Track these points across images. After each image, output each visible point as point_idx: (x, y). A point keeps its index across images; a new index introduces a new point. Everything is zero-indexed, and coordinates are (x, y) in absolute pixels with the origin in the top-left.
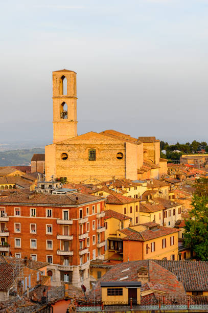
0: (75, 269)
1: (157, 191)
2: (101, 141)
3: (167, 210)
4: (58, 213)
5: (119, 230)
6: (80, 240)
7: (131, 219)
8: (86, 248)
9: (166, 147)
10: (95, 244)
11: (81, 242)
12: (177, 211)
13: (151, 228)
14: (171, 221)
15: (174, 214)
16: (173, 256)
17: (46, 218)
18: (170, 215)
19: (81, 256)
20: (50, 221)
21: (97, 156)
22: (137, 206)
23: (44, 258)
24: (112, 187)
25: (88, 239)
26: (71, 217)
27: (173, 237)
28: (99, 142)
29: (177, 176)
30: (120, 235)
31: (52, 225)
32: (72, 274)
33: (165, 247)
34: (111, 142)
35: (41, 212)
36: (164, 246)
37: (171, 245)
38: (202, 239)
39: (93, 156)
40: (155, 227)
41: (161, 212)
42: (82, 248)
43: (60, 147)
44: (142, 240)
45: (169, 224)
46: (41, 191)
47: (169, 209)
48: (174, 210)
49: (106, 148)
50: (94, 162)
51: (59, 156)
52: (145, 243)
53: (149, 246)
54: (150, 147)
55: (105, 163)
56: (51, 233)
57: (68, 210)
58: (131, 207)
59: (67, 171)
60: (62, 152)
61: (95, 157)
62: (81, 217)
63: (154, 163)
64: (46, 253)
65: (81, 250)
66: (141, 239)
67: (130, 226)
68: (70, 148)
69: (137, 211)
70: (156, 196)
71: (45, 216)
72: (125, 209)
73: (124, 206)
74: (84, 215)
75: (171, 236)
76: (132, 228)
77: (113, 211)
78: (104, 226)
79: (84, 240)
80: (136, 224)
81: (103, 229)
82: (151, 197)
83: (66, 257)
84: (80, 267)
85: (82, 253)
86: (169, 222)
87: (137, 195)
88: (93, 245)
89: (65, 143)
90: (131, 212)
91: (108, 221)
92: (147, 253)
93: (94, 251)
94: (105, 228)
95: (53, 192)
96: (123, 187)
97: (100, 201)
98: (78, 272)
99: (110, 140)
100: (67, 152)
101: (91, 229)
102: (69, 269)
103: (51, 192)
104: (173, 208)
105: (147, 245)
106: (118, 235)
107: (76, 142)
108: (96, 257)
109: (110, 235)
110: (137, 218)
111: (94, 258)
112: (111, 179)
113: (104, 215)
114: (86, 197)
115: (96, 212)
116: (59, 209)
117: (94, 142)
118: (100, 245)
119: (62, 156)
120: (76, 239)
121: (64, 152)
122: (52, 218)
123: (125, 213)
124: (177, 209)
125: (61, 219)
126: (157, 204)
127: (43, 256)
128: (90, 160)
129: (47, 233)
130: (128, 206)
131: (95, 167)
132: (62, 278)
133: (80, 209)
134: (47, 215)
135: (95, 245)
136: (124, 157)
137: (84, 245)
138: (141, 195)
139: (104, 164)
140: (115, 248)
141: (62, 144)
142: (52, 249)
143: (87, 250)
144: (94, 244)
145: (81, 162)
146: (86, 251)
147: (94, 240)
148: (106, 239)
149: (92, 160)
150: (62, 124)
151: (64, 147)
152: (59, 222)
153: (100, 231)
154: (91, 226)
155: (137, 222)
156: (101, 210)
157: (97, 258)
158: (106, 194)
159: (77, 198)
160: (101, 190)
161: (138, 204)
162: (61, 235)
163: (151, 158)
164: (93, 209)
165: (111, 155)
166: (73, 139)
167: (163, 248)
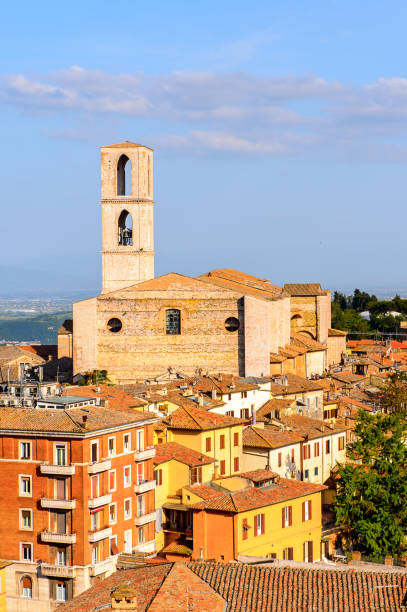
0: (80, 573)
1: (291, 401)
2: (192, 294)
3: (311, 443)
4: (44, 451)
5: (187, 488)
6: (91, 509)
7: (223, 463)
8: (107, 527)
9: (370, 304)
10: (130, 517)
11: (94, 513)
12: (334, 445)
13: (257, 484)
14: (319, 465)
15: (328, 451)
16: (310, 544)
17: (20, 460)
18: (317, 454)
19: (95, 544)
20: (27, 468)
21: (185, 324)
22: (236, 435)
23: (15, 549)
24: (190, 392)
25: (112, 508)
26: (71, 460)
27: (310, 502)
28: (187, 295)
29: (358, 366)
30: (189, 497)
31: (31, 476)
32: (73, 585)
33: (290, 524)
34: (214, 295)
35: (9, 449)
36: (287, 523)
37: (303, 520)
38: (372, 507)
39: (175, 324)
40: (267, 480)
41: (297, 447)
42: (98, 527)
43: (105, 306)
44: (232, 509)
45: (316, 473)
46: (13, 402)
47: (316, 441)
48: (328, 442)
49: (203, 307)
50: (178, 336)
51: (103, 324)
52: (240, 518)
53: (251, 523)
54: (307, 306)
55: (201, 339)
56: (30, 495)
57: (66, 444)
58: (222, 437)
59: (121, 356)
60: (110, 316)
61: (179, 326)
62: (94, 459)
63: (316, 339)
64: (20, 536)
65: (96, 531)
66: (230, 508)
67: (214, 478)
68: (126, 308)
69: (236, 444)
70: (289, 411)
71: (16, 457)
72: (208, 440)
73: (204, 436)
74: (103, 456)
75: (305, 499)
76: (218, 482)
77: (178, 445)
78: (155, 478)
79: (102, 508)
80: (233, 473)
81: (152, 485)
82: (277, 413)
83: (62, 547)
84: (91, 569)
85: (97, 537)
86: (316, 469)
87: (247, 410)
88: (126, 519)
89: (116, 296)
90: (222, 446)
91: (165, 467)
92: (245, 537)
93: (128, 535)
94: (154, 482)
95: (38, 404)
96: (214, 392)
97: (142, 424)
98: (87, 579)
99: (211, 291)
100: (119, 316)
101: (121, 484)
102: (65, 574)
103: (35, 403)
104: (326, 439)
105: (245, 520)
106: (185, 498)
107: (140, 295)
108: (134, 545)
109: (169, 497)
110: (236, 460)
111: (128, 549)
112: (191, 374)
113: (152, 453)
114: (112, 415)
115: (134, 448)
116: (47, 442)
117: (177, 295)
118: (142, 521)
119: (109, 324)
120: (82, 506)
121: (114, 315)
122: (31, 461)
123: (208, 449)
124: (334, 439)
125: (51, 464)
126: (288, 429)
127: (14, 545)
128: (168, 332)
129: (22, 493)
130: (215, 436)
131: (180, 349)
132: (52, 594)
133: (93, 442)
134: (21, 455)
135: (131, 521)
136: (240, 327)
137: (103, 521)
138: (256, 408)
139: (199, 342)
140: (178, 526)
141: (110, 300)
142: (31, 529)
143: (109, 531)
144: (128, 517)
145: (151, 338)
146: (107, 533)
147: (127, 509)
148: (159, 505)
149: (176, 333)
150: (119, 257)
151: (113, 306)
152: (45, 469)
153: (142, 488)
154: (120, 479)
155: (236, 469)
156: (148, 443)
157: (136, 548)
158: (172, 408)
159: (85, 418)
160: (164, 398)
161: (239, 429)
162: (51, 498)
163: (309, 329)
164: (126, 440)
165: (213, 323)
166: (132, 288)
167: (283, 526)
